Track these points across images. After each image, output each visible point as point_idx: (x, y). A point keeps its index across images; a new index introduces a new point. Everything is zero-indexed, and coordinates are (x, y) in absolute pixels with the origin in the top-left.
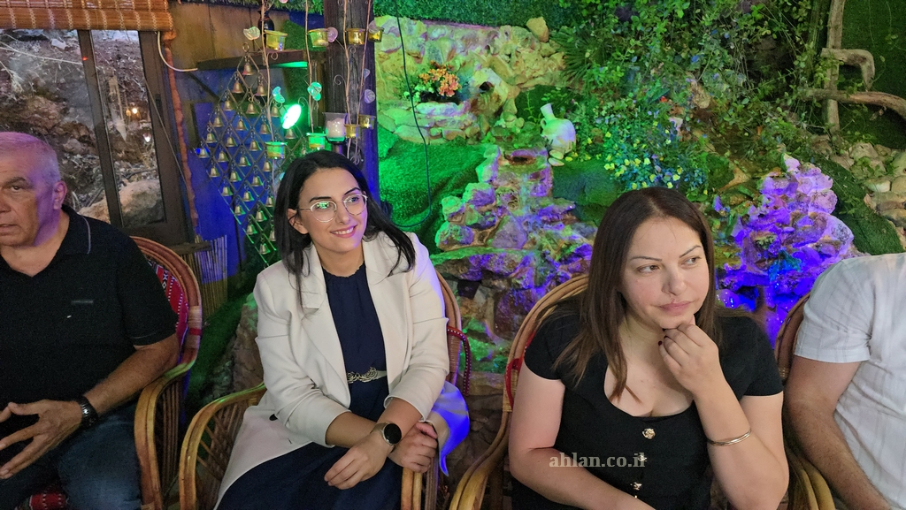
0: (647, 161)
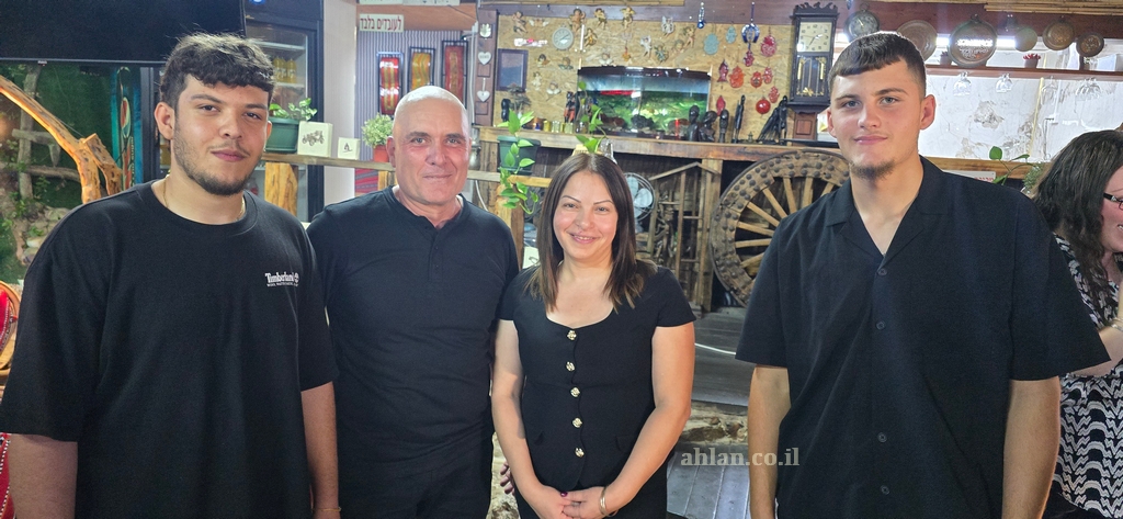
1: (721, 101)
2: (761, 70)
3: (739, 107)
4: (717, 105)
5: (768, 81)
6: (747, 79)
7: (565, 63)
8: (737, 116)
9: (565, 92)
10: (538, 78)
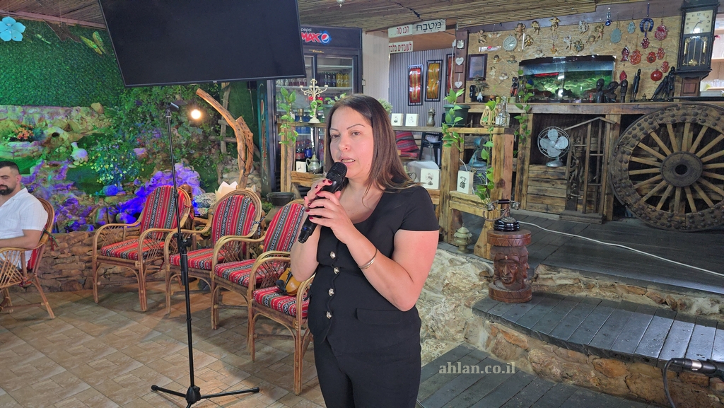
0: (112, 166)
1: (624, 74)
2: (656, 51)
3: (636, 77)
4: (620, 77)
5: (661, 58)
6: (644, 58)
7: (511, 59)
8: (635, 83)
9: (511, 78)
10: (494, 70)
